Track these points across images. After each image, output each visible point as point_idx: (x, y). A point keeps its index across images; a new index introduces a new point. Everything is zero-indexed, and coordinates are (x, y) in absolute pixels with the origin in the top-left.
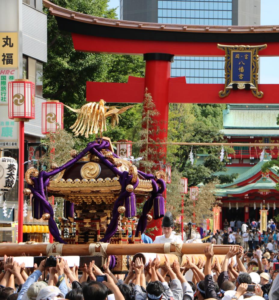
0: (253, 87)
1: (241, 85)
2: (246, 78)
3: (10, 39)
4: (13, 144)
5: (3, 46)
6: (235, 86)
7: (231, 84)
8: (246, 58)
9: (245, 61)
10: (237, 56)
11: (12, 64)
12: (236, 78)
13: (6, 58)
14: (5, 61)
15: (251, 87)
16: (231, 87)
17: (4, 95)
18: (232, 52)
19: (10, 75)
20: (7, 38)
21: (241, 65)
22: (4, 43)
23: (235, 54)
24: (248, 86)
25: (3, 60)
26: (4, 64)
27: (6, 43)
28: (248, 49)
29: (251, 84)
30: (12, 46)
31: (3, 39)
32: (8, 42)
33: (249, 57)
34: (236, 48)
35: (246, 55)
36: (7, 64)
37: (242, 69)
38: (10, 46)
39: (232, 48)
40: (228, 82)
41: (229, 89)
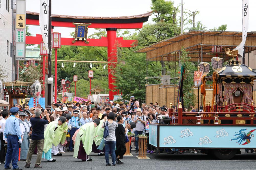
0: (85, 39)
1: (81, 39)
2: (83, 36)
3: (22, 17)
4: (23, 59)
5: (19, 20)
6: (78, 39)
7: (77, 38)
8: (83, 28)
9: (82, 29)
10: (80, 28)
11: (22, 27)
12: (79, 36)
13: (20, 24)
14: (20, 26)
15: (84, 40)
16: (77, 39)
17: (19, 39)
18: (78, 26)
19: (21, 31)
20: (21, 17)
21: (81, 31)
22: (19, 19)
23: (79, 26)
24: (83, 39)
25: (19, 25)
26: (19, 27)
27: (20, 19)
28: (84, 25)
29: (84, 38)
30: (23, 20)
31: (19, 17)
32: (21, 18)
33: (84, 28)
34: (80, 25)
35: (83, 27)
36: (20, 27)
37: (81, 33)
38: (22, 20)
39: (78, 24)
40: (75, 38)
41: (76, 40)
